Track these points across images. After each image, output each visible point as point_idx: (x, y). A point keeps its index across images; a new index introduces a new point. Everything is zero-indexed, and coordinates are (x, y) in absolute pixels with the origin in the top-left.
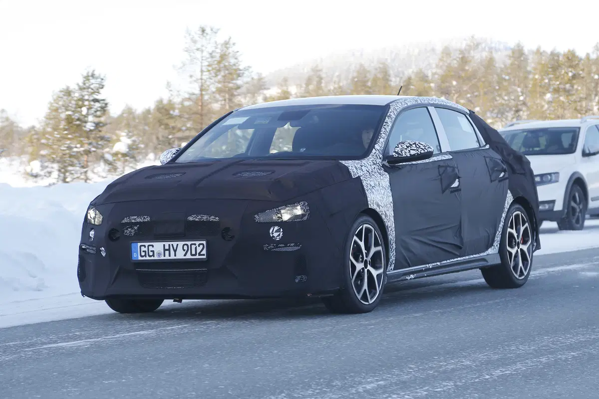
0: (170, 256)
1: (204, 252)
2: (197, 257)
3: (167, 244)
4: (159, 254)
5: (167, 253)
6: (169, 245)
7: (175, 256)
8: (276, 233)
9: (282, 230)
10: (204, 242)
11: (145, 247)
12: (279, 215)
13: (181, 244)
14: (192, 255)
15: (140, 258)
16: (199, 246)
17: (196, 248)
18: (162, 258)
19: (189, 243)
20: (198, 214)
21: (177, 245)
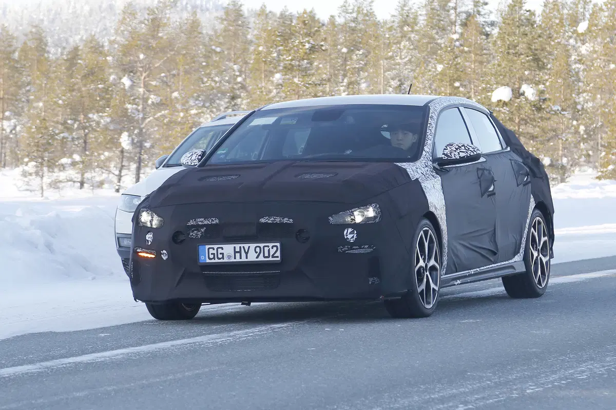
0: (241, 258)
1: (278, 254)
2: (271, 259)
3: (238, 246)
4: (229, 257)
5: (238, 255)
6: (240, 247)
7: (247, 258)
8: (350, 235)
9: (355, 232)
10: (278, 244)
11: (214, 249)
12: (353, 217)
13: (253, 246)
14: (265, 257)
15: (208, 261)
16: (272, 248)
17: (269, 250)
18: (233, 260)
19: (262, 245)
20: (270, 216)
21: (249, 247)
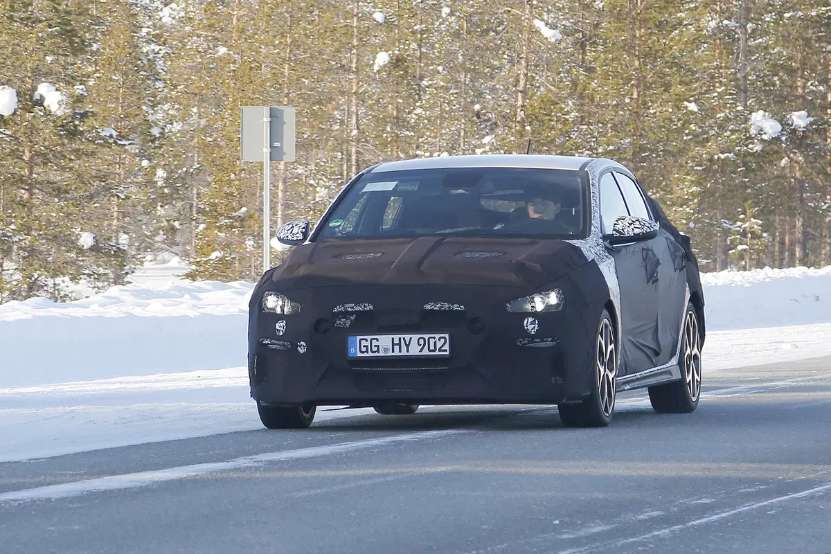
0: (400, 352)
1: (447, 347)
2: (437, 353)
3: (396, 338)
4: (386, 350)
5: (397, 348)
6: (400, 339)
7: (408, 351)
8: (530, 326)
9: (537, 322)
10: (447, 336)
11: (367, 341)
12: (533, 304)
13: (415, 337)
14: (430, 350)
15: (359, 354)
16: (439, 340)
17: (435, 342)
18: (390, 354)
19: (426, 336)
20: (436, 302)
21: (411, 338)
